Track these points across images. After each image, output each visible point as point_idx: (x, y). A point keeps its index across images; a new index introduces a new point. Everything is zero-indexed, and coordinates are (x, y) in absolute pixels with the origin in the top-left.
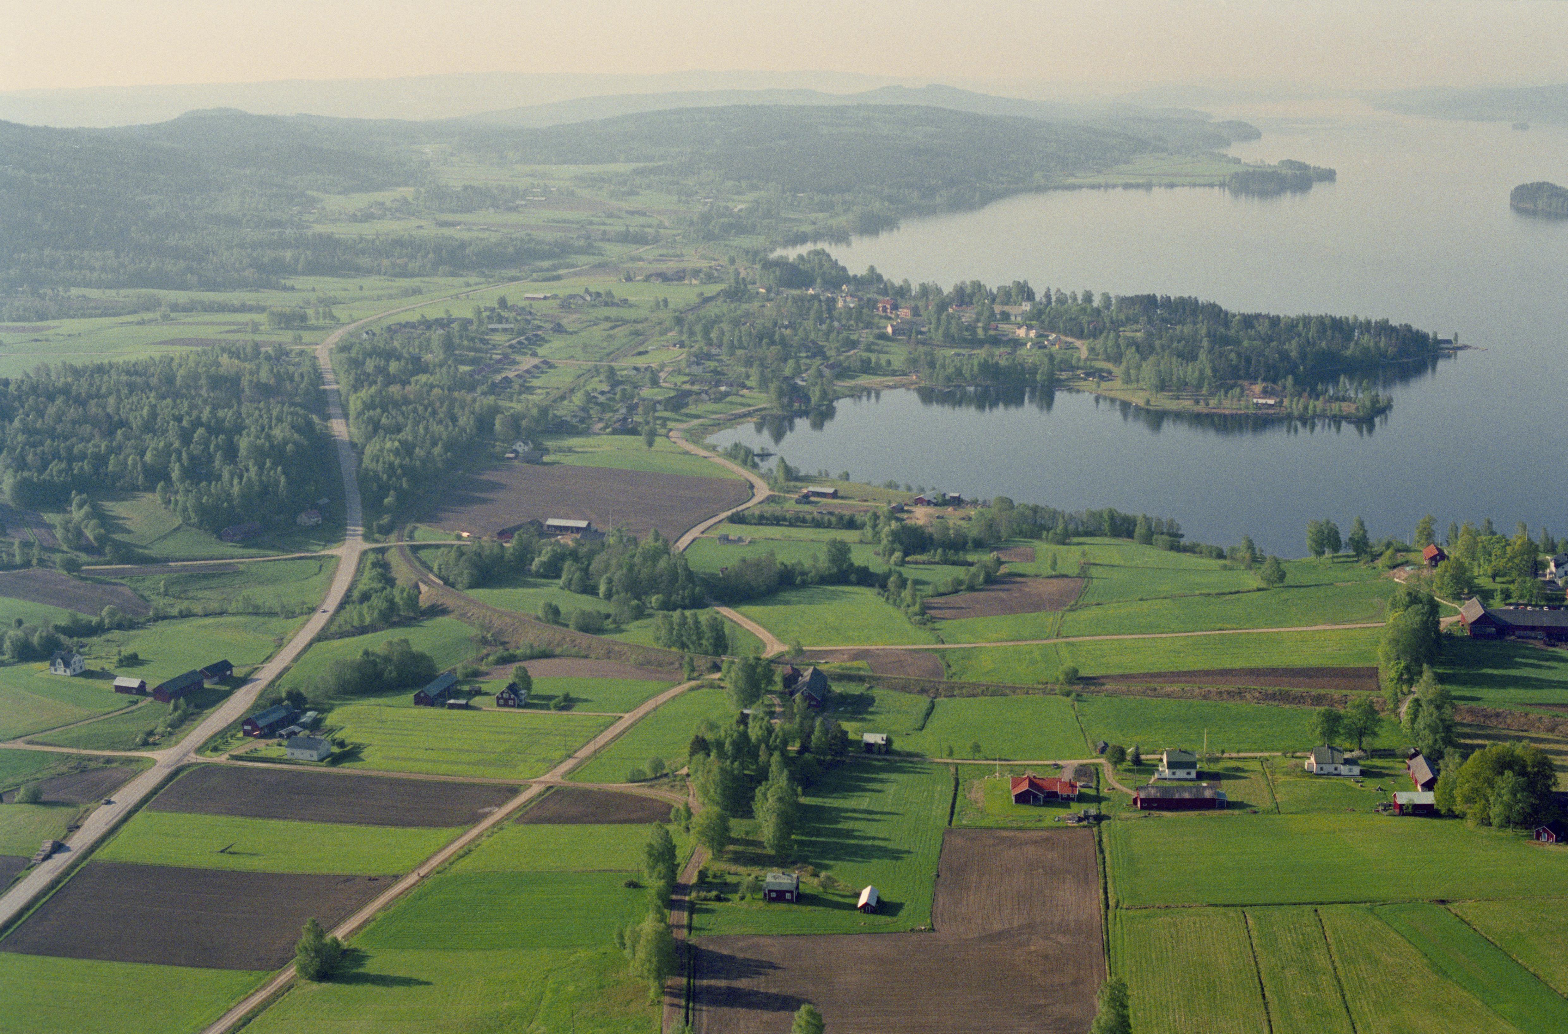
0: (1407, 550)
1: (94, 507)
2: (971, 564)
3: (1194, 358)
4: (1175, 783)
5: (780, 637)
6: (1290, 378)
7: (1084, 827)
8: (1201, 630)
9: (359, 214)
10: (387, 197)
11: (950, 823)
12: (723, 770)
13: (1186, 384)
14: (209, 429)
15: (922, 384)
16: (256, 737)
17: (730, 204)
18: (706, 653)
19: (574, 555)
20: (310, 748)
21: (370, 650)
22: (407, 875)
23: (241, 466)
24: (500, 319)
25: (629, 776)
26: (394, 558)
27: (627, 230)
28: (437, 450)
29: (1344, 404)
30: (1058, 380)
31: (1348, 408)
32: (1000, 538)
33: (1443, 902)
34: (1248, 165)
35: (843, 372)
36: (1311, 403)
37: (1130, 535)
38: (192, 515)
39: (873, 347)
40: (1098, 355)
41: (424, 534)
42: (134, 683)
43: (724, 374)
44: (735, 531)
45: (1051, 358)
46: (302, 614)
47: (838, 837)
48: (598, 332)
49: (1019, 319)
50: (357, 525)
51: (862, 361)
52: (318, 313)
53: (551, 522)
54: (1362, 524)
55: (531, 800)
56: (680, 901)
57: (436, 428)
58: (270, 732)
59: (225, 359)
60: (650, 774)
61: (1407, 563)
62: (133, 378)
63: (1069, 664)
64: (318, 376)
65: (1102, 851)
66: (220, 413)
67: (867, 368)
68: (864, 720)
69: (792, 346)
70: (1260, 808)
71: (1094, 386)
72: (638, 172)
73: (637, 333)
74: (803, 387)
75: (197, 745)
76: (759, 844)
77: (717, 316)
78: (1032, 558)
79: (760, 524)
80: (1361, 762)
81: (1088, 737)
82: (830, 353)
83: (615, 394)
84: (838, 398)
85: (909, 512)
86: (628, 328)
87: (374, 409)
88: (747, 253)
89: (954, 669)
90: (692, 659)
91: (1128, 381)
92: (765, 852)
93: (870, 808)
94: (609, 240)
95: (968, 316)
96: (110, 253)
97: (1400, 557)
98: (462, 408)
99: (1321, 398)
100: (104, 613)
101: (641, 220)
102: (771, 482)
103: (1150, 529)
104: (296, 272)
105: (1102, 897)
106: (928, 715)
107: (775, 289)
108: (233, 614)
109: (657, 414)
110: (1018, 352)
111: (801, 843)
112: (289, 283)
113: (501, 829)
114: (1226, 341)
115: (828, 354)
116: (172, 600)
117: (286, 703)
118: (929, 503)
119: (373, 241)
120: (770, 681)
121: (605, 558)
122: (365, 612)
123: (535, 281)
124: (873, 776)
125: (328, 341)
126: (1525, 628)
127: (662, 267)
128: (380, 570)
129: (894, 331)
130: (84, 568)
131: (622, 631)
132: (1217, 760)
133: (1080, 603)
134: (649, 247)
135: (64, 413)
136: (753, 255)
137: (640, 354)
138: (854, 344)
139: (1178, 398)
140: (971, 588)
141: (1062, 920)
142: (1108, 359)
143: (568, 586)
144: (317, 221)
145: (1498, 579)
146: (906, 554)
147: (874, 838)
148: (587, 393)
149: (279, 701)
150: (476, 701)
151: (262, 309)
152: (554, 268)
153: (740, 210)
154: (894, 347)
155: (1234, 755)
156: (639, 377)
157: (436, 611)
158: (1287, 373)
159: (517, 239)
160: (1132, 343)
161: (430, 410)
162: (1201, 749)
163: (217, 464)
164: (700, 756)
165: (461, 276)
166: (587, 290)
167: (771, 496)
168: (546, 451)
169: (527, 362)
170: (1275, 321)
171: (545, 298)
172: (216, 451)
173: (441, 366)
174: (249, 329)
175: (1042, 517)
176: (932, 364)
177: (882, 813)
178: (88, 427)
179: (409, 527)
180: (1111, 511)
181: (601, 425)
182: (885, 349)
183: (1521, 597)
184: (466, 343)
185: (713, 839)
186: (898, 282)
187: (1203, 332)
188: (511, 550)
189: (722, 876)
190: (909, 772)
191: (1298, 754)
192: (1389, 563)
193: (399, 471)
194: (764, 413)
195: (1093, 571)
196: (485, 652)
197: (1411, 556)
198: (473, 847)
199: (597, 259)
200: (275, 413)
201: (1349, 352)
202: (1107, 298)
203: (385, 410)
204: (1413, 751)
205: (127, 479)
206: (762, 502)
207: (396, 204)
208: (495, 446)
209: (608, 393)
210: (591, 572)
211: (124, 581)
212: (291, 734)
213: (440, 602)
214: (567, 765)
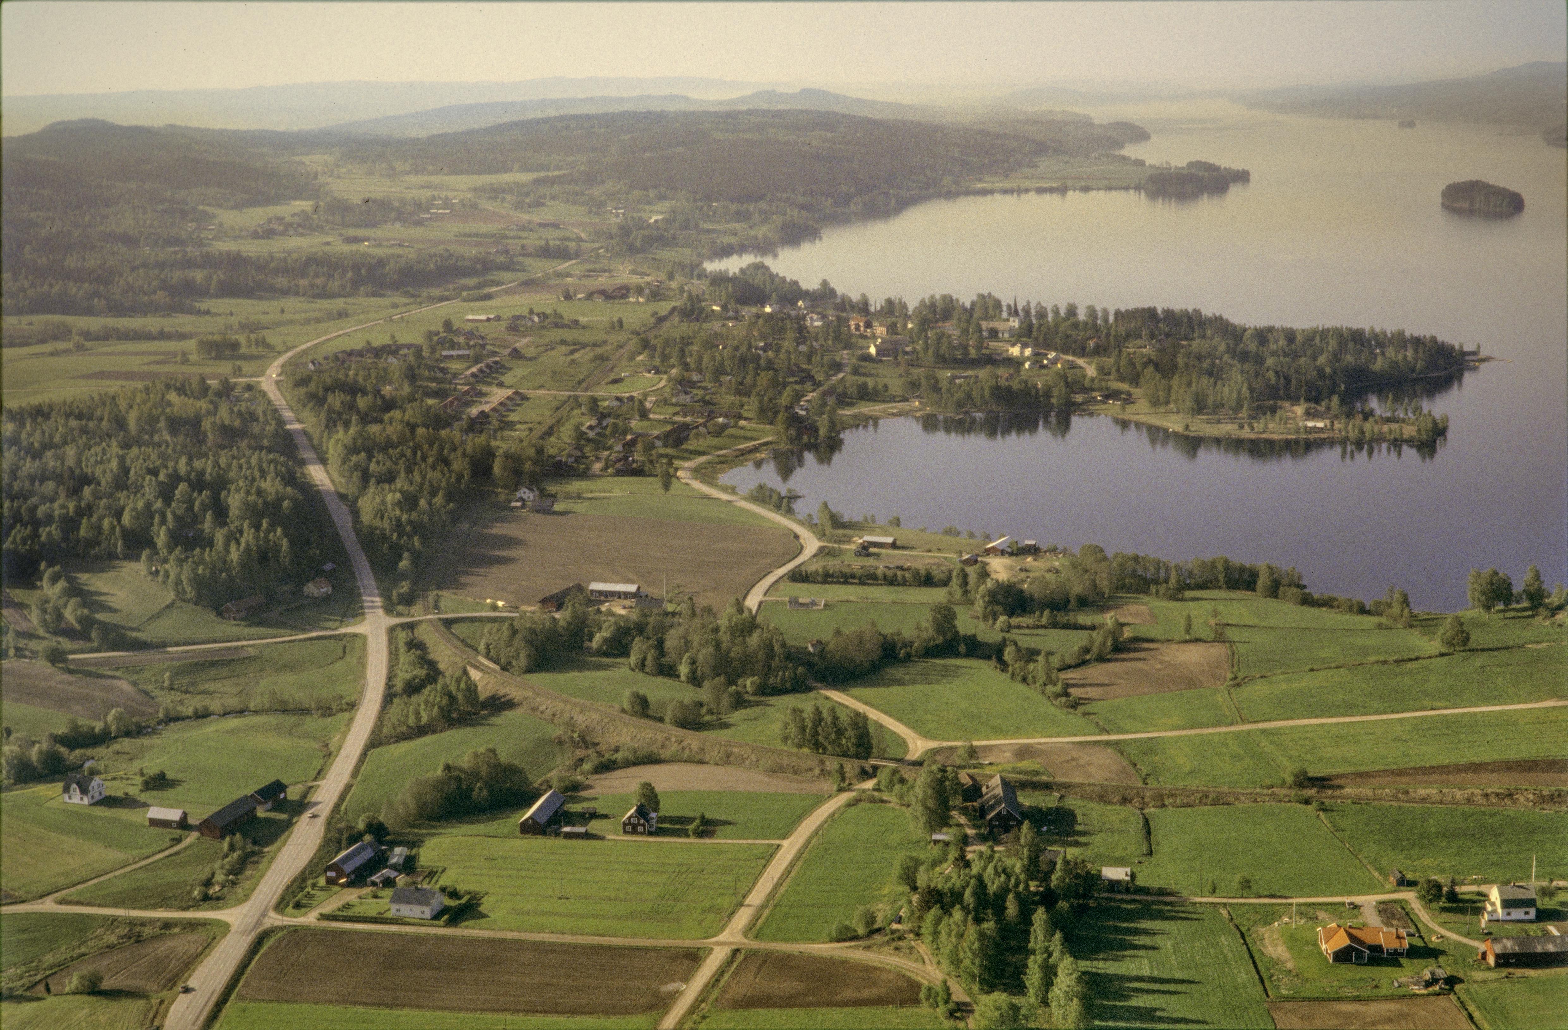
1: (71, 582)
2: (1088, 629)
5: (917, 729)
6: (1334, 398)
7: (1436, 995)
8: (1412, 711)
9: (259, 230)
10: (286, 211)
11: (1268, 995)
13: (1224, 407)
14: (189, 483)
15: (927, 411)
16: (343, 886)
17: (644, 216)
18: (850, 755)
19: (640, 628)
20: (419, 903)
21: (450, 762)
23: (234, 528)
24: (453, 345)
26: (427, 634)
27: (546, 244)
28: (439, 500)
30: (1074, 404)
31: (1409, 431)
32: (1104, 596)
35: (844, 399)
36: (1367, 427)
37: (1251, 588)
38: (188, 589)
39: (861, 370)
40: (1110, 375)
41: (451, 605)
42: (174, 815)
43: (714, 404)
44: (803, 593)
45: (1060, 379)
46: (341, 711)
47: (1143, 1022)
48: (559, 358)
49: (1008, 335)
50: (374, 596)
51: (857, 386)
52: (247, 340)
53: (596, 586)
54: (1535, 574)
55: (721, 973)
57: (431, 475)
58: (359, 878)
59: (174, 398)
60: (860, 929)
62: (84, 423)
63: (1292, 763)
64: (274, 415)
66: (198, 464)
67: (865, 395)
68: (1082, 845)
69: (780, 371)
71: (1115, 410)
72: (537, 182)
73: (602, 358)
74: (806, 418)
75: (276, 900)
77: (682, 337)
78: (1153, 619)
79: (825, 582)
81: (1366, 862)
82: (820, 377)
83: (605, 428)
84: (844, 429)
85: (986, 565)
86: (589, 353)
87: (358, 453)
88: (682, 267)
89: (1144, 769)
90: (837, 765)
91: (1155, 404)
94: (530, 255)
95: (955, 333)
98: (454, 450)
100: (110, 718)
101: (557, 233)
102: (817, 530)
103: (1273, 581)
104: (209, 295)
106: (1148, 835)
107: (731, 306)
108: (256, 712)
109: (658, 452)
110: (1020, 373)
112: (203, 307)
113: (703, 1017)
115: (818, 379)
116: (181, 697)
117: (367, 838)
118: (1003, 553)
119: (285, 260)
122: (419, 709)
123: (465, 300)
124: (1135, 927)
125: (268, 374)
127: (596, 283)
128: (416, 653)
129: (878, 351)
130: (71, 658)
131: (725, 726)
133: (1239, 676)
134: (574, 261)
135: (18, 468)
136: (689, 269)
137: (616, 381)
138: (837, 367)
139: (1216, 422)
140: (1101, 659)
142: (1123, 380)
143: (642, 665)
144: (215, 238)
146: (1009, 618)
148: (575, 429)
149: (360, 836)
150: (594, 826)
151: (182, 337)
152: (479, 286)
153: (656, 221)
154: (882, 370)
156: (624, 408)
157: (500, 704)
158: (1331, 392)
159: (435, 255)
160: (1149, 361)
161: (419, 453)
163: (207, 527)
165: (385, 296)
166: (531, 312)
167: (824, 548)
168: (553, 497)
169: (498, 395)
170: (1290, 335)
171: (488, 320)
172: (204, 511)
173: (410, 401)
174: (178, 359)
175: (1144, 569)
176: (936, 388)
178: (50, 485)
179: (432, 595)
180: (1224, 561)
181: (600, 466)
182: (873, 371)
184: (426, 372)
186: (854, 296)
187: (1222, 348)
188: (564, 624)
190: (1172, 918)
193: (408, 528)
194: (770, 447)
195: (1232, 634)
199: (522, 276)
200: (254, 463)
201: (1378, 368)
202: (1092, 312)
203: (370, 454)
205: (102, 547)
206: (814, 556)
207: (297, 219)
208: (497, 494)
209: (596, 427)
210: (666, 650)
211: (118, 674)
212: (388, 883)
213: (501, 692)
214: (743, 917)
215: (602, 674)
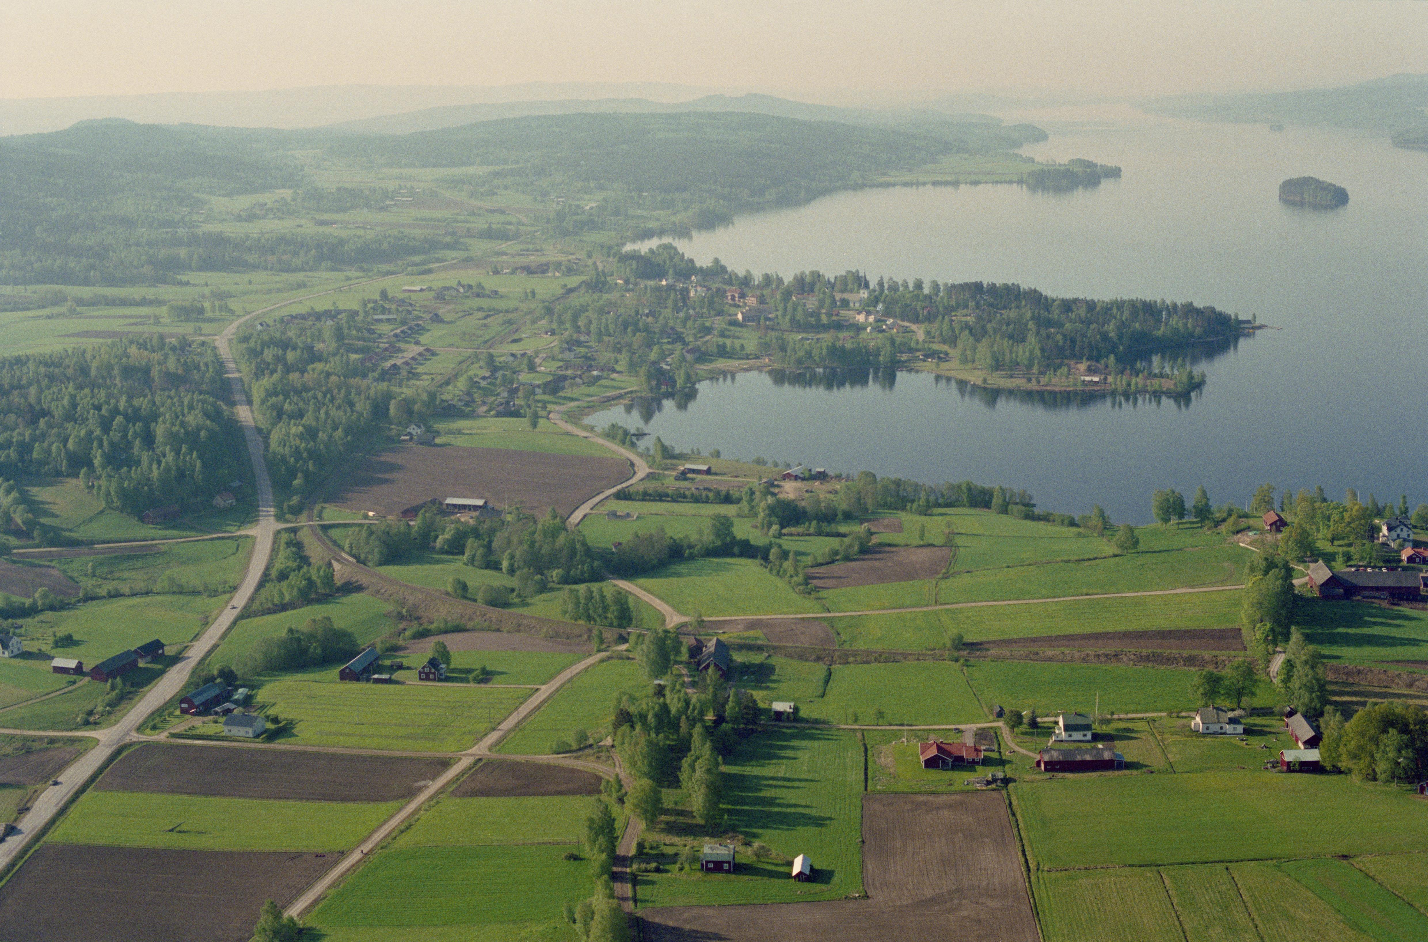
0: (1246, 516)
1: (22, 492)
2: (844, 536)
3: (1023, 340)
4: (1073, 746)
5: (677, 609)
6: (1112, 357)
7: (992, 790)
8: (1069, 596)
9: (244, 214)
10: (268, 198)
11: (866, 789)
12: (650, 743)
13: (1018, 364)
14: (126, 416)
15: (775, 366)
16: (193, 714)
17: (582, 203)
18: (611, 625)
19: (476, 533)
20: (245, 724)
21: (293, 627)
22: (351, 851)
23: (158, 451)
24: (384, 310)
25: (554, 747)
26: (305, 537)
27: (490, 227)
28: (339, 433)
29: (1163, 380)
30: (900, 361)
31: (1167, 384)
32: (867, 510)
33: (1345, 857)
34: (1042, 164)
35: (702, 356)
36: (1134, 381)
37: (987, 505)
38: (115, 499)
39: (727, 333)
40: (934, 337)
41: (332, 514)
42: (72, 664)
43: (594, 360)
44: (622, 507)
45: (892, 341)
46: (224, 592)
47: (764, 805)
48: (473, 322)
49: (857, 305)
50: (270, 506)
51: (718, 346)
52: (213, 306)
53: (450, 500)
54: (1204, 493)
55: (462, 773)
56: (622, 873)
57: (333, 412)
58: (205, 709)
59: (133, 350)
60: (575, 746)
61: (1249, 528)
62: (51, 370)
63: (953, 631)
64: (220, 366)
65: (1014, 814)
66: (136, 402)
67: (723, 353)
68: (767, 688)
69: (655, 333)
70: (1156, 767)
71: (934, 367)
72: (495, 174)
73: (510, 322)
74: (668, 371)
75: (138, 724)
76: (689, 814)
77: (582, 306)
78: (900, 529)
79: (644, 500)
80: (1243, 721)
81: (982, 701)
82: (689, 339)
83: (496, 379)
84: (699, 381)
85: (778, 486)
86: (500, 318)
87: (277, 396)
88: (602, 247)
89: (844, 637)
90: (601, 632)
91: (964, 360)
92: (694, 821)
93: (787, 775)
94: (474, 237)
95: (811, 303)
96: (18, 251)
97: (1244, 523)
98: (359, 394)
99: (1141, 375)
100: (37, 595)
101: (500, 218)
102: (650, 459)
103: (1005, 500)
104: (189, 268)
105: (1022, 860)
106: (827, 682)
107: (632, 279)
108: (159, 594)
109: (536, 397)
110: (860, 336)
111: (729, 812)
112: (184, 278)
113: (438, 803)
114: (1049, 323)
115: (687, 340)
116: (100, 581)
117: (218, 680)
118: (796, 478)
119: (259, 240)
120: (678, 652)
121: (506, 535)
122: (284, 590)
123: (408, 274)
124: (785, 743)
125: (224, 333)
126: (1372, 589)
127: (524, 260)
128: (294, 549)
129: (744, 318)
130: (15, 551)
131: (527, 605)
132: (1108, 722)
133: (951, 572)
134: (510, 243)
136: (608, 250)
137: (514, 341)
138: (708, 330)
139: (1011, 377)
140: (847, 558)
141: (988, 884)
142: (944, 342)
143: (472, 561)
144: (206, 221)
145: (1336, 543)
146: (782, 527)
147: (796, 806)
148: (470, 378)
149: (213, 679)
150: (398, 675)
151: (161, 303)
152: (426, 262)
153: (591, 208)
154: (745, 332)
155: (1123, 716)
156: (516, 363)
157: (350, 588)
158: (1110, 352)
159: (390, 236)
160: (967, 326)
161: (329, 396)
162: (1095, 712)
163: (136, 450)
164: (625, 728)
165: (341, 270)
166: (459, 283)
167: (651, 473)
168: (438, 433)
169: (412, 350)
170: (1091, 306)
171: (422, 290)
172: (135, 438)
173: (334, 355)
174: (152, 321)
175: (904, 490)
176: (783, 348)
177: (800, 780)
178: (13, 416)
179: (318, 507)
180: (968, 484)
181: (485, 408)
182: (737, 334)
183: (1362, 559)
184: (354, 332)
185: (646, 811)
186: (741, 273)
187: (1028, 316)
188: (416, 529)
189: (657, 847)
190: (818, 739)
191: (1183, 714)
192: (1233, 529)
193: (305, 455)
194: (634, 395)
195: (958, 540)
196: (401, 626)
197: (1251, 522)
198: (412, 821)
199: (462, 254)
200: (186, 401)
201: (1159, 333)
202: (935, 286)
203: (286, 396)
204: (1288, 709)
205: (51, 466)
206: (642, 480)
207: (276, 205)
208: (390, 430)
209: (489, 377)
210: (493, 549)
211: (53, 564)
212: (227, 712)
213: (354, 580)
214: (493, 737)
215: (437, 567)
